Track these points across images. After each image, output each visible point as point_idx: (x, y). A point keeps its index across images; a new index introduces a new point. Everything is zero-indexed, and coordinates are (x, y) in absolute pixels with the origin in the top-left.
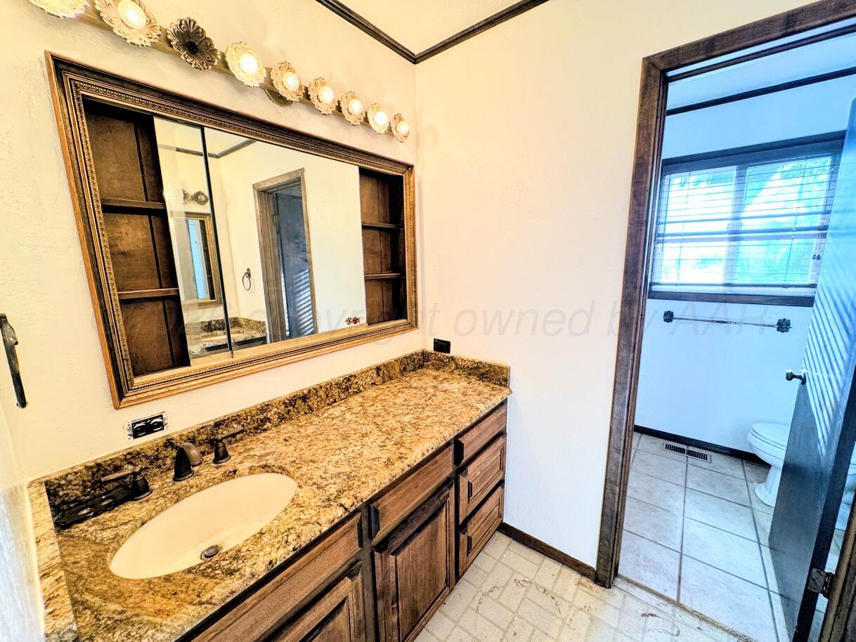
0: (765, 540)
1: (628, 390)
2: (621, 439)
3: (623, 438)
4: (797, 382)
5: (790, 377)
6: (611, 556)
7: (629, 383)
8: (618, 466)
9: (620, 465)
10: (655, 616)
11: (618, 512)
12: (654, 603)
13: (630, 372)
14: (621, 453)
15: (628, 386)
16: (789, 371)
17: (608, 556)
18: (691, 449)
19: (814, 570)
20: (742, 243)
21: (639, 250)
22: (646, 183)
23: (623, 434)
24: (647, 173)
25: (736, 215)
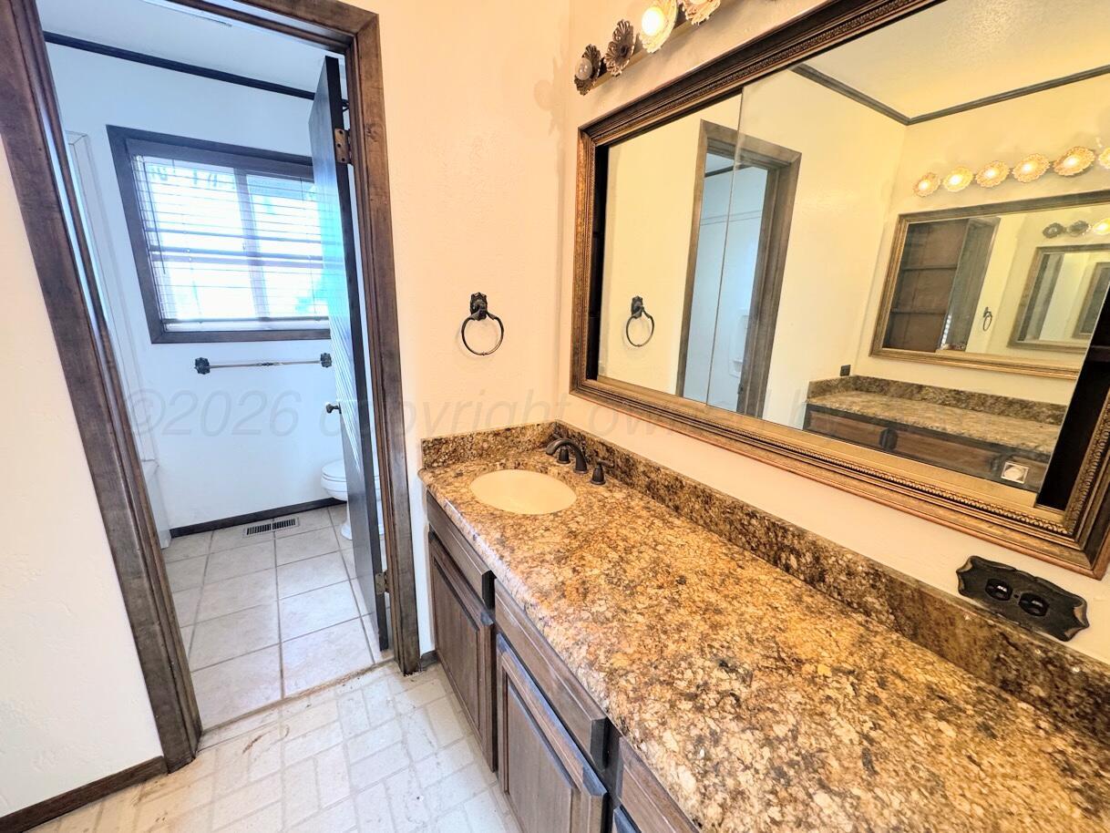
0: (353, 574)
1: (122, 481)
2: (136, 556)
3: (139, 553)
4: (335, 412)
5: (330, 409)
6: (179, 720)
7: (119, 469)
8: (145, 596)
9: (148, 592)
10: (260, 737)
11: (168, 657)
12: (257, 725)
13: (115, 454)
14: (144, 575)
15: (120, 475)
16: (327, 404)
17: (176, 722)
18: (278, 520)
19: (376, 576)
20: (265, 268)
21: (60, 254)
22: (31, 132)
23: (138, 547)
24: (29, 115)
25: (250, 233)
